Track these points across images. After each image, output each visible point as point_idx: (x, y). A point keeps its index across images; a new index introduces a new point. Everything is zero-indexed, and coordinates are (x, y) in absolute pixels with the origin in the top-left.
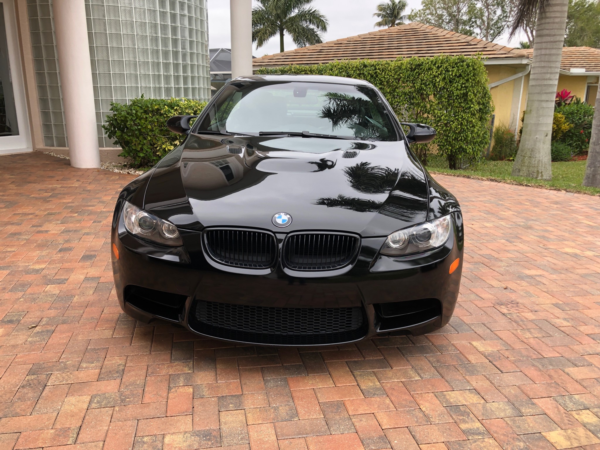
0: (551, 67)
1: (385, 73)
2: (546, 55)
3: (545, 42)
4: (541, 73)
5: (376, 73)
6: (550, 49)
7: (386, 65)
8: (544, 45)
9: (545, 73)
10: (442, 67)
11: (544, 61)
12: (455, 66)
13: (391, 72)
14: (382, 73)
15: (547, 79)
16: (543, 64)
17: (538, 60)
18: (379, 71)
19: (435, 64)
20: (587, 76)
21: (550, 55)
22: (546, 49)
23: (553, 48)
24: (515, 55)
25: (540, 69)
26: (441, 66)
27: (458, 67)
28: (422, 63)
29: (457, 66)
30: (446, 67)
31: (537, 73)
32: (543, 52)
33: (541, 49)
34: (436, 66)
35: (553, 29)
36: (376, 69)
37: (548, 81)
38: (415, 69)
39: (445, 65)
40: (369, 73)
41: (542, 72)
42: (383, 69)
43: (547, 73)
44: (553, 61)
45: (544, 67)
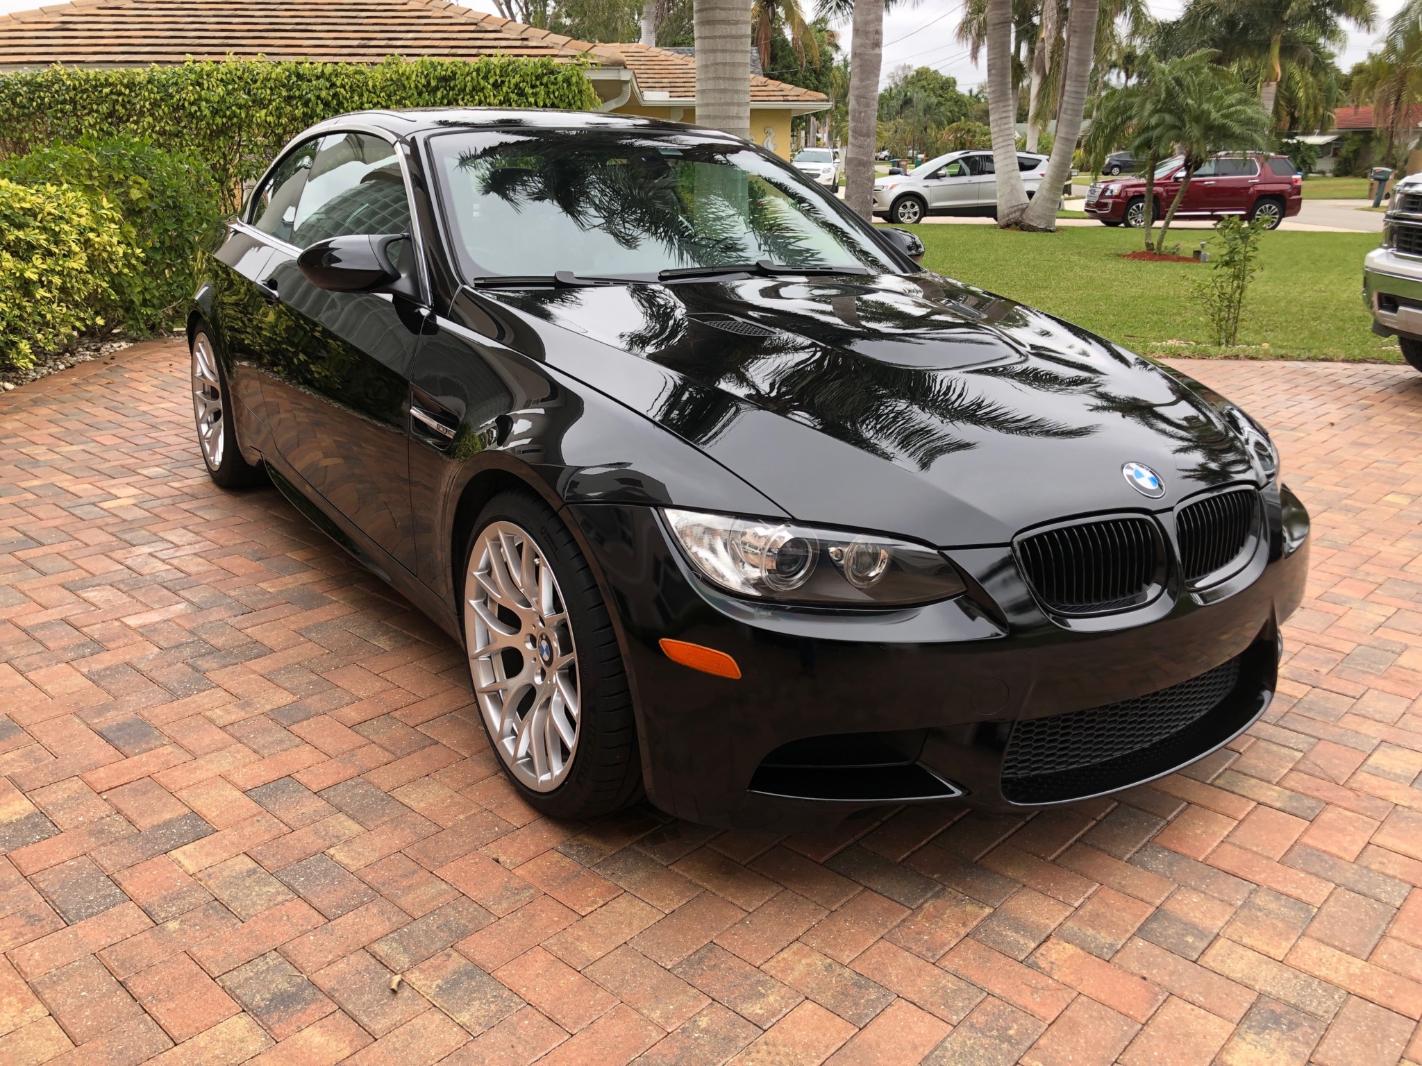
0: (737, 92)
1: (361, 96)
2: (725, 64)
3: (720, 37)
4: (720, 105)
5: (335, 95)
6: (732, 51)
7: (357, 76)
8: (720, 44)
9: (729, 104)
10: (507, 84)
11: (724, 79)
12: (538, 83)
13: (375, 93)
14: (352, 97)
15: (732, 117)
16: (722, 85)
17: (711, 75)
18: (342, 90)
19: (486, 78)
20: (670, 108)
21: (733, 64)
22: (724, 51)
23: (736, 51)
24: (604, 59)
25: (717, 95)
26: (503, 82)
27: (546, 86)
28: (454, 73)
29: (541, 84)
30: (517, 85)
31: (713, 105)
32: (720, 58)
33: (714, 51)
34: (491, 81)
35: (733, 9)
36: (333, 85)
37: (736, 121)
38: (437, 88)
39: (513, 81)
40: (318, 97)
41: (723, 101)
42: (351, 87)
43: (732, 104)
44: (740, 79)
45: (724, 91)
